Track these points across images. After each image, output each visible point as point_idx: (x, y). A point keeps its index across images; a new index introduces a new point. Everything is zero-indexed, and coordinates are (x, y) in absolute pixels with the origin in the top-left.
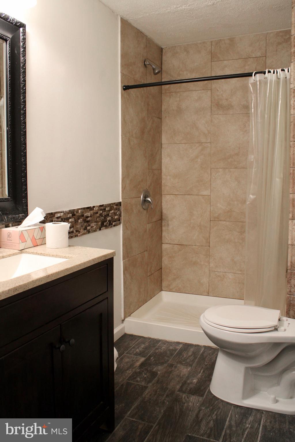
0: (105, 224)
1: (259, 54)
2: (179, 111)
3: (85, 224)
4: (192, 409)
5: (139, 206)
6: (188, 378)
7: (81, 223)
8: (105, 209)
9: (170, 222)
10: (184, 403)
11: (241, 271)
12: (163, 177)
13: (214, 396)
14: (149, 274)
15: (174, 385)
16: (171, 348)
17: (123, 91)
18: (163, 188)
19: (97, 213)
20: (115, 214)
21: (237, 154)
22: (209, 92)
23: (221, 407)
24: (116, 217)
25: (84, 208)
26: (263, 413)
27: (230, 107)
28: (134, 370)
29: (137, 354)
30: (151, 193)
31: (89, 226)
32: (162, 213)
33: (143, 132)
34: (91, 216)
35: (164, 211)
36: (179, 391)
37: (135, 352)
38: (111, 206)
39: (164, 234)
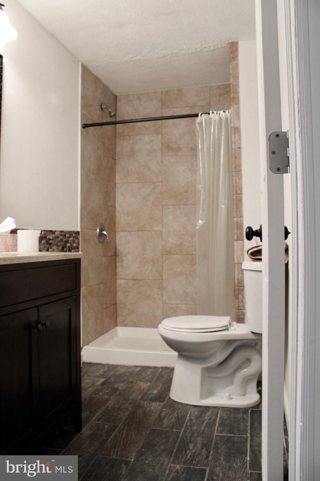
0: (65, 249)
1: (204, 103)
2: (132, 153)
3: (48, 246)
4: (154, 411)
5: (95, 238)
6: (148, 390)
7: (44, 244)
8: (65, 235)
9: (124, 258)
10: (147, 408)
11: (193, 301)
12: (117, 214)
13: (174, 401)
14: (105, 307)
15: (136, 396)
16: (130, 370)
17: (83, 129)
18: (117, 225)
19: (58, 237)
20: (74, 242)
21: (186, 192)
22: (160, 136)
23: (181, 408)
24: (75, 245)
25: (47, 231)
26: (219, 409)
27: (179, 149)
28: (95, 388)
29: (97, 376)
30: (106, 228)
31: (51, 248)
32: (116, 249)
33: (99, 169)
34: (53, 239)
35: (118, 248)
36: (141, 399)
37: (95, 375)
38: (70, 233)
39: (119, 270)
